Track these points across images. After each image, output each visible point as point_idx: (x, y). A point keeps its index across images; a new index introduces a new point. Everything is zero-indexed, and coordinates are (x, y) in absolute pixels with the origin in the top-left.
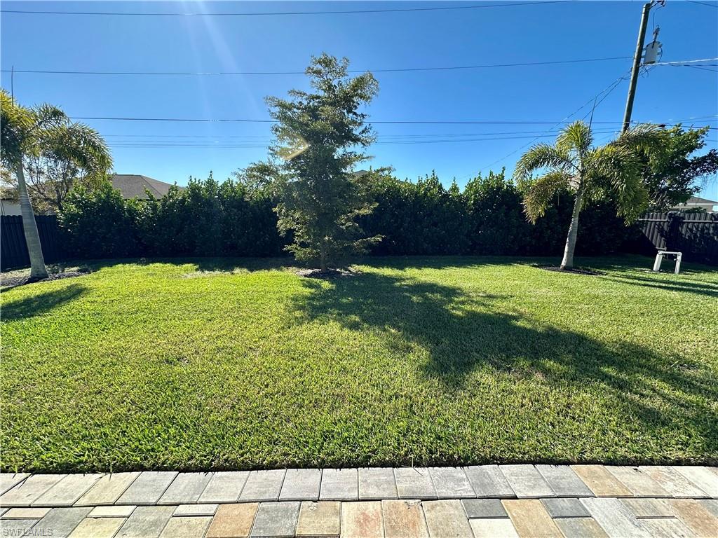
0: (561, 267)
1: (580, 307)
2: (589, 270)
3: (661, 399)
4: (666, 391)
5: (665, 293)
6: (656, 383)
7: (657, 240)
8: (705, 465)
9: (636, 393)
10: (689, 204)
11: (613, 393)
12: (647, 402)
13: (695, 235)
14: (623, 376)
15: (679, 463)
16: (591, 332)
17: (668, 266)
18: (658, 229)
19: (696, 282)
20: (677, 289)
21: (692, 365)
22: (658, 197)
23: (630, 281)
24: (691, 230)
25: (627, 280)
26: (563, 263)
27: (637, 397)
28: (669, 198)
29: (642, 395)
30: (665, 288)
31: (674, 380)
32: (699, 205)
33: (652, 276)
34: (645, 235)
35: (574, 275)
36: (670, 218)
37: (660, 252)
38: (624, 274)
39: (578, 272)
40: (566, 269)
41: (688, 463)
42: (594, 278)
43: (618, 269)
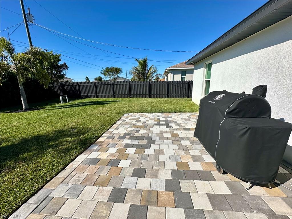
0: (23, 110)
1: (36, 125)
2: (38, 108)
3: (68, 143)
4: (70, 140)
5: (66, 109)
6: (67, 139)
7: (60, 92)
8: (81, 154)
9: (61, 146)
10: (64, 79)
11: (54, 150)
12: (65, 147)
13: (69, 89)
14: (57, 142)
15: (75, 158)
16: (42, 133)
17: (65, 101)
18: (58, 88)
19: (73, 104)
20: (68, 107)
21: (75, 129)
22: (54, 77)
23: (54, 108)
24: (67, 88)
25: (53, 108)
26: (24, 108)
27: (62, 147)
28: (58, 77)
29: (63, 145)
30: (65, 108)
31: (71, 135)
32: (67, 80)
33: (61, 105)
34: (55, 91)
35: (31, 111)
36: (60, 84)
37: (61, 96)
38: (52, 106)
39: (32, 110)
40: (26, 110)
41: (77, 156)
42: (40, 111)
43: (49, 105)
